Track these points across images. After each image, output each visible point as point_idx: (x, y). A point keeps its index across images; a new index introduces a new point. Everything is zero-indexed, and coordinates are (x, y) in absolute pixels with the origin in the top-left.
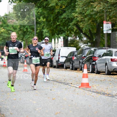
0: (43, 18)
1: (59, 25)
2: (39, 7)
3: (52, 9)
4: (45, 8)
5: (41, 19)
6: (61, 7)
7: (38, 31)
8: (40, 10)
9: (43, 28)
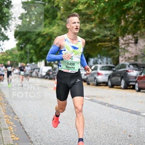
0: (33, 50)
1: (42, 54)
2: (31, 44)
3: (38, 45)
4: (34, 44)
5: (32, 51)
6: (43, 44)
7: (30, 58)
8: (31, 46)
9: (33, 56)
